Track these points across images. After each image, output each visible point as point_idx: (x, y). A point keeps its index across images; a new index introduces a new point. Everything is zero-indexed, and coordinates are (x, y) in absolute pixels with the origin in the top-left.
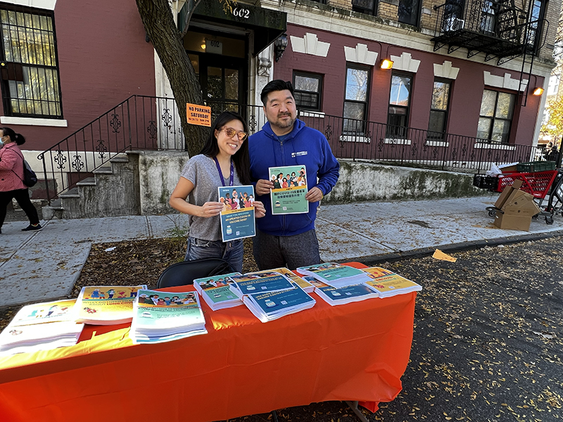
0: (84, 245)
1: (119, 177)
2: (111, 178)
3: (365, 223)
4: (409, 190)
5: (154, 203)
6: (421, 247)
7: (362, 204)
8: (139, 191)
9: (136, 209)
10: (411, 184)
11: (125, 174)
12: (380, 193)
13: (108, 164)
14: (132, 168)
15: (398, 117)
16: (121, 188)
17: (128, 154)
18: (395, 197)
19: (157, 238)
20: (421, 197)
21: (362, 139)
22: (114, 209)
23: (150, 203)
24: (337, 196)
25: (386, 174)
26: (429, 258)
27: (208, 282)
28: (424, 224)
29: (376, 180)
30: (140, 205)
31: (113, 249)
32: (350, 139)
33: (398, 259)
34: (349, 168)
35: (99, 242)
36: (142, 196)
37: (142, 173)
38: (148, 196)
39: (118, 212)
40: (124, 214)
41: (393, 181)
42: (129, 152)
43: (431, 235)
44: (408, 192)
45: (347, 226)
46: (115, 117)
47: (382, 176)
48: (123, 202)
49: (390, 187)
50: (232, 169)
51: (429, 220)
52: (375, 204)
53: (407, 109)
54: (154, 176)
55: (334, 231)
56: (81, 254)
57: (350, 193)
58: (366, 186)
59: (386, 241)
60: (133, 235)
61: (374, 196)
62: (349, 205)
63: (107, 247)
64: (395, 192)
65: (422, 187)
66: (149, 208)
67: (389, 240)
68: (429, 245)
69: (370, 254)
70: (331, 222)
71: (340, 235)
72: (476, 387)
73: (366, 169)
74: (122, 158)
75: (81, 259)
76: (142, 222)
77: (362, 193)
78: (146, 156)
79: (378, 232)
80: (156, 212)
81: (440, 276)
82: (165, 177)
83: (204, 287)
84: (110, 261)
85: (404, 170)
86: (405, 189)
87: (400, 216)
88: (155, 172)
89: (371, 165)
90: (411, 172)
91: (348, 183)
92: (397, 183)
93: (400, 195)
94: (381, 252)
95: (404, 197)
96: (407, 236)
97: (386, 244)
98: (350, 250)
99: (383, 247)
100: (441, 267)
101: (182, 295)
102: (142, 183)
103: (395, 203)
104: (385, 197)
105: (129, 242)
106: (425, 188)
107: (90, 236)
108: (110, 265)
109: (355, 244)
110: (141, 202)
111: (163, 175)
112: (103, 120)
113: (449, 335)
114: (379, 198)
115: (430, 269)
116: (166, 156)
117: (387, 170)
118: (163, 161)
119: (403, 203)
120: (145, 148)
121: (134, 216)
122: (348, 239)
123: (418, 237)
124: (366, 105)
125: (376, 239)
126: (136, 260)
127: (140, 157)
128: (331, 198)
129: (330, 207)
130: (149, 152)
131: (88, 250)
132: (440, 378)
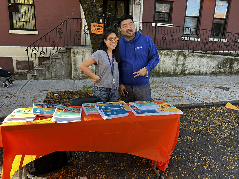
0: (44, 92)
1: (62, 60)
2: (58, 61)
3: (189, 87)
4: (223, 69)
5: (78, 73)
6: (219, 101)
7: (192, 77)
8: (71, 67)
9: (70, 76)
10: (224, 65)
11: (65, 58)
12: (204, 70)
13: (57, 53)
14: (68, 55)
15: (219, 25)
16: (63, 66)
17: (66, 48)
18: (213, 73)
19: (78, 90)
20: (230, 73)
21: (193, 39)
22: (59, 76)
23: (77, 73)
24: (177, 71)
25: (208, 59)
26: (223, 107)
27: (88, 105)
28: (226, 89)
29: (202, 63)
30: (71, 74)
31: (57, 94)
32: (186, 39)
33: (203, 107)
34: (185, 56)
35: (51, 91)
36: (73, 70)
37: (73, 58)
38: (76, 70)
39: (61, 78)
40: (64, 78)
41: (212, 64)
42: (67, 47)
43: (228, 95)
44: (222, 70)
45: (179, 88)
46: (60, 29)
47: (205, 61)
48: (63, 73)
49: (210, 67)
50: (113, 57)
51: (230, 86)
52: (200, 77)
53: (226, 20)
54: (79, 59)
55: (170, 91)
56: (43, 96)
57: (185, 70)
58: (195, 66)
59: (199, 97)
60: (67, 89)
61: (200, 72)
62: (184, 77)
63: (55, 93)
64: (213, 70)
65: (231, 68)
66: (76, 76)
67: (201, 96)
68: (224, 100)
69: (187, 103)
70: (170, 86)
71: (173, 93)
72: (220, 167)
73: (195, 56)
74: (64, 50)
75: (43, 98)
76: (72, 83)
77: (192, 70)
78: (74, 49)
79: (196, 92)
80: (79, 78)
81: (225, 117)
82: (84, 60)
83: (85, 106)
84: (56, 100)
85: (220, 57)
86: (220, 68)
87: (213, 84)
88: (79, 57)
89: (198, 54)
90: (224, 59)
91: (184, 64)
92: (215, 65)
93: (216, 72)
94: (194, 102)
95: (219, 73)
96: (213, 95)
97: (198, 99)
98: (176, 101)
99: (196, 100)
100: (228, 112)
101: (75, 108)
102: (73, 63)
103: (213, 77)
104: (206, 73)
105: (65, 92)
106: (233, 68)
107: (47, 88)
108: (55, 102)
109: (180, 98)
110: (72, 73)
111: (83, 59)
112: (55, 31)
113: (217, 144)
114: (203, 74)
115: (221, 113)
116: (84, 49)
117: (208, 57)
118: (83, 52)
119: (218, 77)
120: (74, 45)
121: (68, 80)
122: (177, 95)
123: (219, 96)
124: (198, 19)
125: (193, 96)
126: (67, 100)
127: (72, 50)
128: (173, 73)
129: (173, 78)
130: (76, 47)
131: (46, 95)
132: (203, 162)
